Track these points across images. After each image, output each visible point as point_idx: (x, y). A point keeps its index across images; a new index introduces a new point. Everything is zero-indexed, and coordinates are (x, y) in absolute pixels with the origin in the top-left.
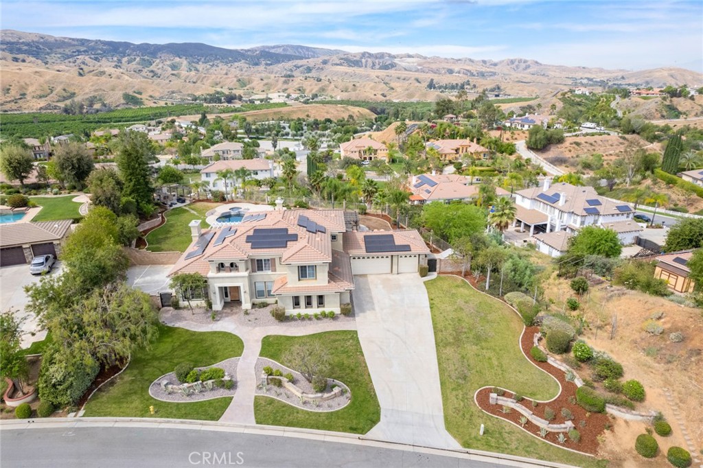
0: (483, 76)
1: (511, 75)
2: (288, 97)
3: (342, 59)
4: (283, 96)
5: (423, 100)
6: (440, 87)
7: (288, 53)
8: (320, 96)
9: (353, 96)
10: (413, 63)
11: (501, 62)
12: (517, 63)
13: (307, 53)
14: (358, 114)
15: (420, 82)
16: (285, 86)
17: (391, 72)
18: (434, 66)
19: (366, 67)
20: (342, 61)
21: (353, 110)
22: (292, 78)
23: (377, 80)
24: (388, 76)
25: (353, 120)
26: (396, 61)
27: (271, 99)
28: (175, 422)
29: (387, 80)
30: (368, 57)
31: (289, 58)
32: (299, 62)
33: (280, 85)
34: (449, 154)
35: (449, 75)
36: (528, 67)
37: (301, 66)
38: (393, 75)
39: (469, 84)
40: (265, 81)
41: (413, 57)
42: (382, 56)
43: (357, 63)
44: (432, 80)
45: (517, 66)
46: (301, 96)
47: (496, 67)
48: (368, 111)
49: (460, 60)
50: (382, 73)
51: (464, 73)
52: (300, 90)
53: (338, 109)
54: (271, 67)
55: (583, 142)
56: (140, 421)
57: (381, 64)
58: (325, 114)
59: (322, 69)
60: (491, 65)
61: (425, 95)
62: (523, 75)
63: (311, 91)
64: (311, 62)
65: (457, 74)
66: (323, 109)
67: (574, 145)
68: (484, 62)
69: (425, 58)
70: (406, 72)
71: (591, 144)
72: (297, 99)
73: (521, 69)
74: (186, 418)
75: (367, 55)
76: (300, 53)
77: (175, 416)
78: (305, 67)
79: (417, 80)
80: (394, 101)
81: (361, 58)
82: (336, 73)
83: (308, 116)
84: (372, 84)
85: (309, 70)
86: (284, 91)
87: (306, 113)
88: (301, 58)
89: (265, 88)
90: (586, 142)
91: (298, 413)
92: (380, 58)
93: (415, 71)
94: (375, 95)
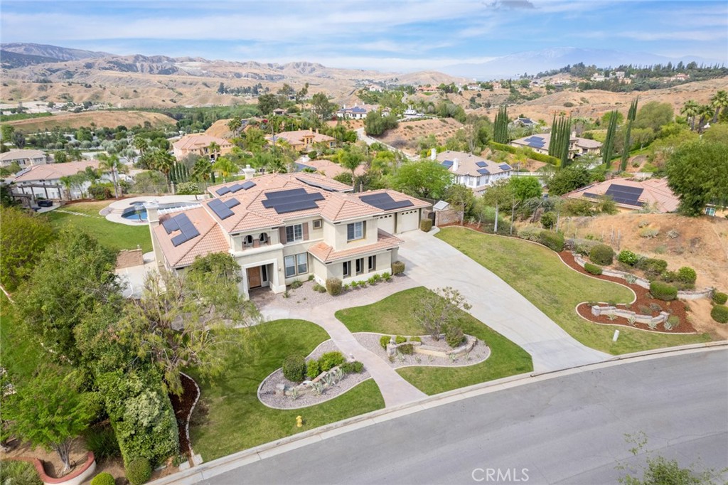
0: (272, 79)
1: (299, 78)
2: (51, 105)
3: (111, 62)
4: (43, 105)
5: (217, 104)
6: (232, 91)
7: (33, 54)
8: (94, 104)
9: (138, 102)
10: (196, 67)
11: (287, 65)
12: (302, 66)
13: (61, 55)
14: (154, 120)
15: (209, 87)
16: (43, 94)
17: (174, 76)
18: (220, 70)
19: (142, 72)
20: (112, 65)
21: (147, 116)
22: (49, 84)
23: (160, 85)
24: (172, 81)
25: (151, 127)
26: (176, 65)
27: (27, 109)
28: (337, 427)
29: (171, 84)
30: (143, 60)
31: (38, 60)
32: (55, 66)
33: (35, 92)
34: (298, 145)
35: (238, 79)
36: (313, 70)
37: (58, 70)
38: (177, 80)
39: (261, 87)
40: (11, 87)
41: (195, 61)
42: (159, 59)
43: (130, 68)
44: (222, 84)
45: (303, 69)
46: (69, 105)
47: (283, 71)
48: (166, 116)
49: (245, 64)
50: (164, 78)
51: (252, 77)
52: (65, 98)
53: (130, 115)
54: (12, 70)
55: (414, 126)
56: (291, 441)
57: (160, 69)
58: (116, 122)
59: (87, 74)
60: (278, 68)
61: (219, 99)
62: (311, 78)
63: (81, 98)
64: (71, 65)
65: (246, 78)
66: (112, 116)
67: (408, 129)
68: (270, 65)
69: (209, 62)
70: (190, 77)
71: (421, 127)
72: (64, 108)
73: (307, 72)
74: (346, 417)
75: (141, 59)
76: (51, 54)
77: (331, 420)
78: (63, 71)
79: (205, 84)
80: (187, 107)
81: (135, 62)
82: (107, 79)
83: (93, 124)
84: (156, 90)
85: (69, 74)
86: (43, 99)
87: (91, 122)
88: (55, 61)
89: (13, 96)
90: (417, 126)
91: (457, 371)
92: (157, 62)
93: (200, 76)
94: (164, 101)
